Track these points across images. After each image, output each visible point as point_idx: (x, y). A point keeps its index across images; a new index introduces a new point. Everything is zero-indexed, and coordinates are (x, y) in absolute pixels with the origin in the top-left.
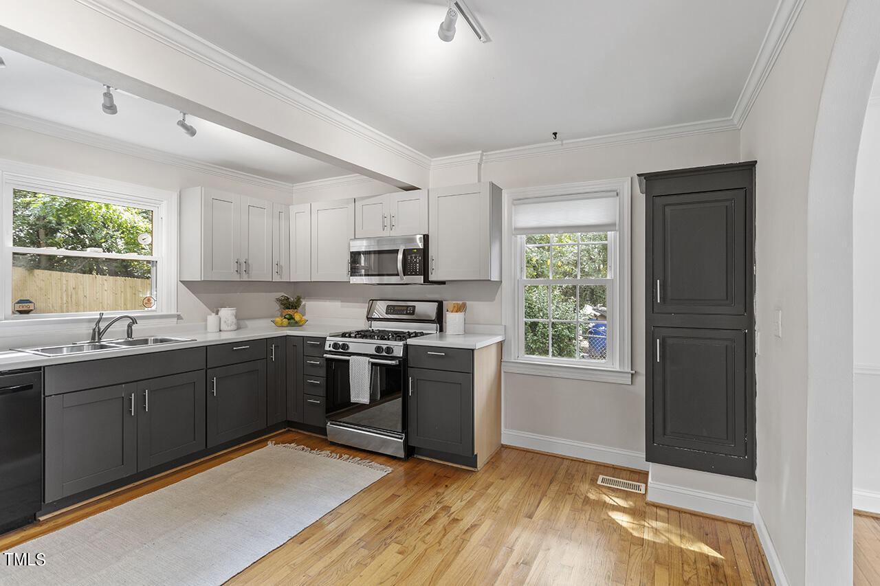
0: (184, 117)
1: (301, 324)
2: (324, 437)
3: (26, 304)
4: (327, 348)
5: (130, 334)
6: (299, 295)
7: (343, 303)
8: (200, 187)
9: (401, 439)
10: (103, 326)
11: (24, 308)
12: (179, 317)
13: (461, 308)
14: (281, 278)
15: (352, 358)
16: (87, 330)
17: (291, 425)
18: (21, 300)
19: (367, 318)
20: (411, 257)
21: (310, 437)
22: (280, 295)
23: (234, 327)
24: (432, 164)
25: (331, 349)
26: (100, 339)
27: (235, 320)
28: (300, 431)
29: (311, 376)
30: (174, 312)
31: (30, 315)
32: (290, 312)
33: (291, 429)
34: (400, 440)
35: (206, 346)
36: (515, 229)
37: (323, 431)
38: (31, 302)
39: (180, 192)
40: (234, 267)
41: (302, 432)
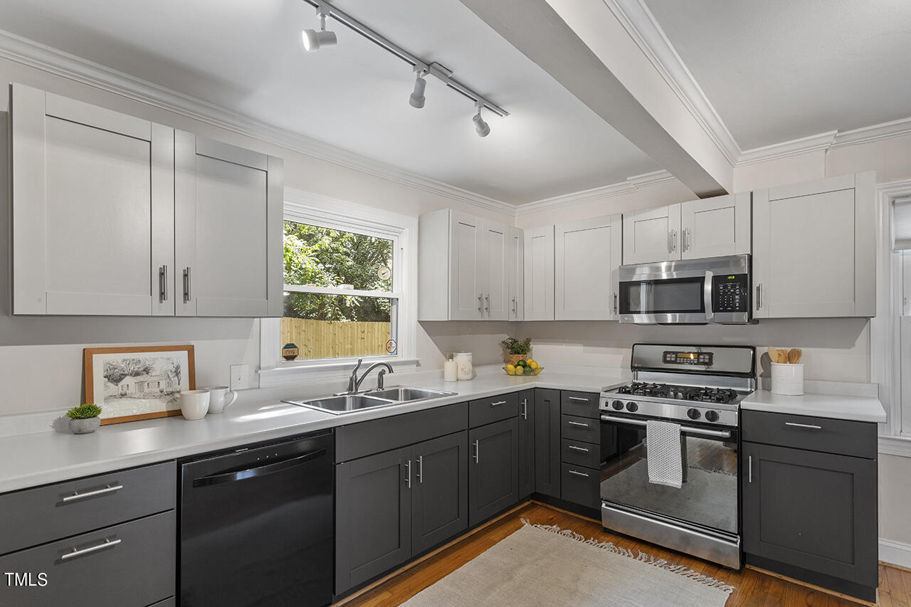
0: (480, 111)
1: (537, 372)
2: (597, 522)
3: (292, 349)
4: (602, 407)
5: (380, 384)
6: (529, 337)
7: (586, 348)
8: (447, 209)
9: (736, 543)
10: (360, 374)
11: (290, 353)
12: (418, 363)
13: (792, 357)
14: (516, 317)
15: (648, 423)
16: (345, 378)
17: (539, 498)
18: (288, 345)
19: (632, 366)
20: (725, 287)
21: (568, 516)
22: (505, 337)
23: (470, 376)
24: (740, 159)
25: (611, 408)
26: (357, 389)
27: (471, 368)
28: (549, 506)
29: (574, 441)
30: (413, 358)
31: (295, 360)
32: (520, 357)
33: (537, 502)
34: (734, 545)
35: (468, 401)
36: (897, 241)
37: (597, 514)
38: (295, 347)
39: (419, 218)
40: (476, 304)
41: (553, 508)
